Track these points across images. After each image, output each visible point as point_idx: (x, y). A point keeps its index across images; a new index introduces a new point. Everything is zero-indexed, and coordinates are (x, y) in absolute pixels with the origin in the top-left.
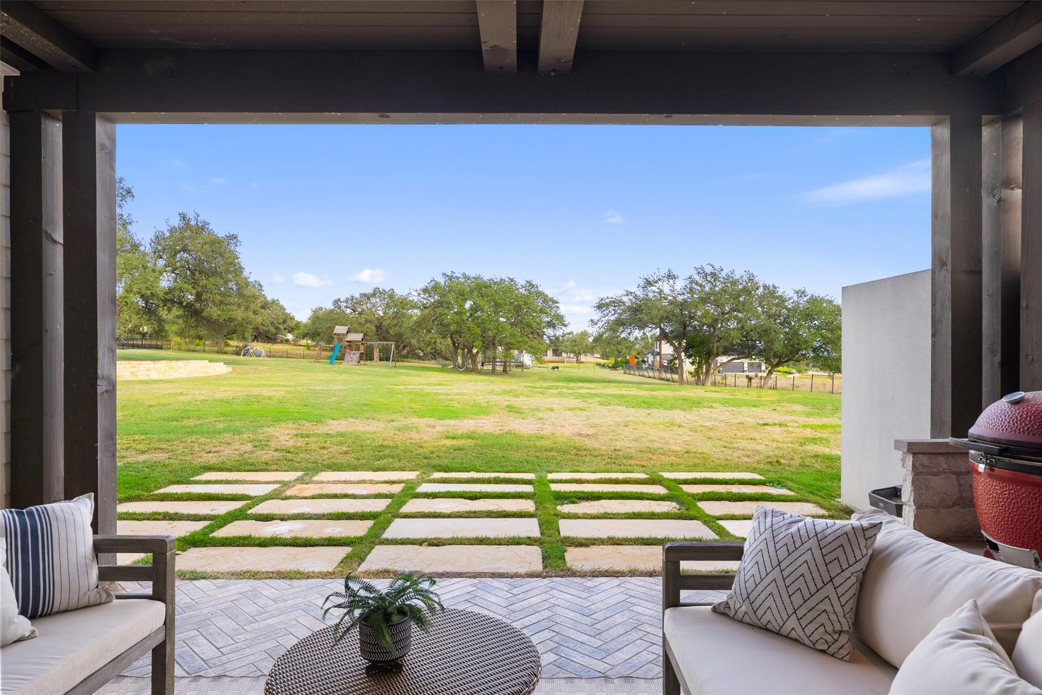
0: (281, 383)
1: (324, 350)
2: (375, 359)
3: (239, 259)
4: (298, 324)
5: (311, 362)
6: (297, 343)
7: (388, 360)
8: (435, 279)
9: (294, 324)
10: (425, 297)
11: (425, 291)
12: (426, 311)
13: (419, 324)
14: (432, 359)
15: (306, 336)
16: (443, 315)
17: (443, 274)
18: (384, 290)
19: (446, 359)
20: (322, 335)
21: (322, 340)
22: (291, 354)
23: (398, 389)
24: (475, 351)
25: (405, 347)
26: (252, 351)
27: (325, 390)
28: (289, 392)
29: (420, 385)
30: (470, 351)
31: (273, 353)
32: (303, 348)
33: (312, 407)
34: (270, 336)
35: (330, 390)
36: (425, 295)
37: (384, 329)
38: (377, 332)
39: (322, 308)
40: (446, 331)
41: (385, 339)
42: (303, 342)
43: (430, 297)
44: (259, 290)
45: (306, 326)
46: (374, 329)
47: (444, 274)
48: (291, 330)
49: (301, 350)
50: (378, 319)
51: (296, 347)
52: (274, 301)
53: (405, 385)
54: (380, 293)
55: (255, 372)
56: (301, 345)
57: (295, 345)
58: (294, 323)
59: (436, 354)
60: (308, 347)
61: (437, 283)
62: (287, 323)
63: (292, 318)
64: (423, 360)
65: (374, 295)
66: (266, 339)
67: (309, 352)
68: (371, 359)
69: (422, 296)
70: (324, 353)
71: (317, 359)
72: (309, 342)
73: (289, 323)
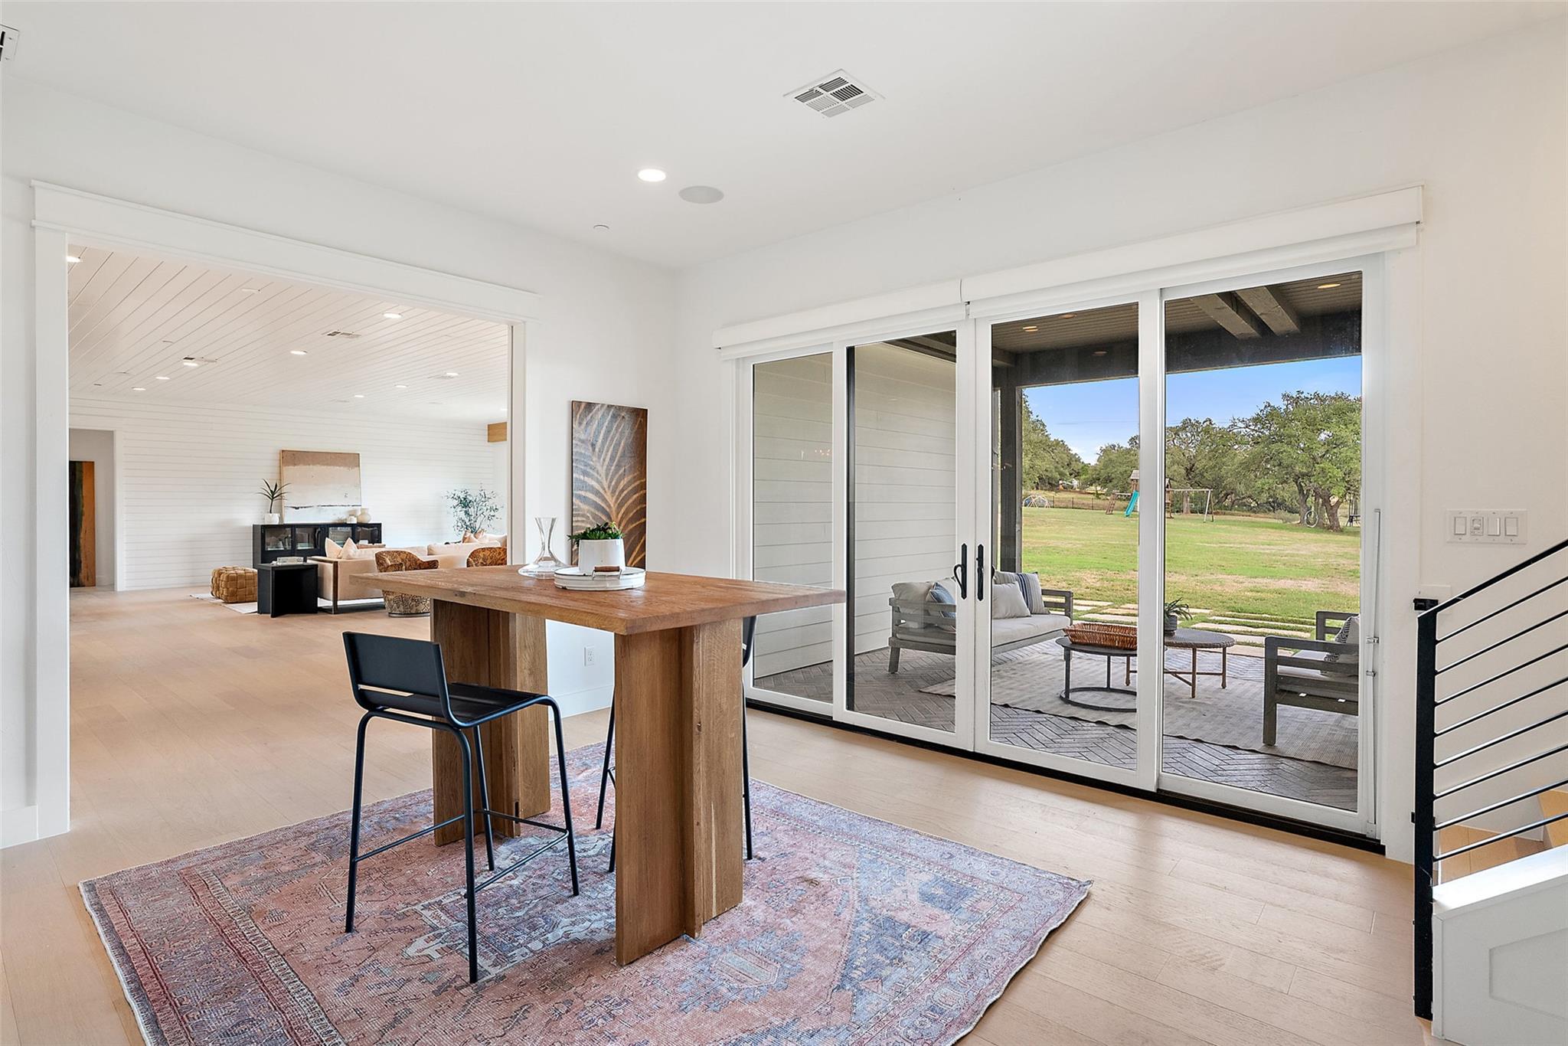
0: (1074, 537)
1: (1120, 499)
2: (1185, 511)
3: (1027, 403)
4: (1085, 467)
5: (1102, 513)
6: (1084, 491)
7: (1202, 512)
8: (1272, 405)
9: (1080, 467)
10: (1256, 428)
11: (1257, 420)
12: (1258, 448)
13: (1246, 466)
14: (1270, 510)
15: (1095, 482)
16: (1282, 453)
17: (1284, 396)
18: (1197, 422)
19: (1292, 511)
20: (1115, 482)
21: (1115, 487)
22: (1077, 504)
23: (1210, 547)
24: (1334, 500)
25: (1227, 495)
26: (1034, 500)
27: (1123, 545)
28: (1086, 545)
29: (1241, 543)
30: (1327, 501)
31: (1056, 503)
32: (1091, 496)
33: (1112, 560)
34: (1054, 483)
35: (1129, 545)
36: (1256, 425)
37: (1197, 472)
38: (1187, 475)
39: (1114, 446)
40: (1286, 474)
41: (1199, 484)
42: (1092, 489)
43: (1263, 428)
44: (1042, 430)
45: (1095, 469)
46: (1183, 472)
47: (1286, 397)
48: (1077, 475)
49: (1089, 499)
50: (1189, 459)
51: (1083, 496)
52: (1057, 442)
53: (1221, 543)
54: (1193, 425)
55: (1043, 525)
56: (1089, 493)
57: (1080, 493)
58: (1081, 465)
59: (1275, 505)
60: (1098, 495)
61: (1274, 409)
62: (1073, 466)
63: (1078, 460)
64: (1255, 512)
65: (1184, 428)
66: (1049, 486)
67: (1098, 501)
68: (1180, 511)
69: (1252, 427)
70: (1118, 503)
71: (1110, 510)
72: (1099, 488)
73: (1074, 465)
